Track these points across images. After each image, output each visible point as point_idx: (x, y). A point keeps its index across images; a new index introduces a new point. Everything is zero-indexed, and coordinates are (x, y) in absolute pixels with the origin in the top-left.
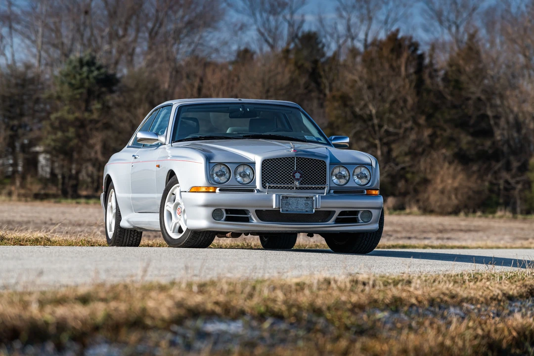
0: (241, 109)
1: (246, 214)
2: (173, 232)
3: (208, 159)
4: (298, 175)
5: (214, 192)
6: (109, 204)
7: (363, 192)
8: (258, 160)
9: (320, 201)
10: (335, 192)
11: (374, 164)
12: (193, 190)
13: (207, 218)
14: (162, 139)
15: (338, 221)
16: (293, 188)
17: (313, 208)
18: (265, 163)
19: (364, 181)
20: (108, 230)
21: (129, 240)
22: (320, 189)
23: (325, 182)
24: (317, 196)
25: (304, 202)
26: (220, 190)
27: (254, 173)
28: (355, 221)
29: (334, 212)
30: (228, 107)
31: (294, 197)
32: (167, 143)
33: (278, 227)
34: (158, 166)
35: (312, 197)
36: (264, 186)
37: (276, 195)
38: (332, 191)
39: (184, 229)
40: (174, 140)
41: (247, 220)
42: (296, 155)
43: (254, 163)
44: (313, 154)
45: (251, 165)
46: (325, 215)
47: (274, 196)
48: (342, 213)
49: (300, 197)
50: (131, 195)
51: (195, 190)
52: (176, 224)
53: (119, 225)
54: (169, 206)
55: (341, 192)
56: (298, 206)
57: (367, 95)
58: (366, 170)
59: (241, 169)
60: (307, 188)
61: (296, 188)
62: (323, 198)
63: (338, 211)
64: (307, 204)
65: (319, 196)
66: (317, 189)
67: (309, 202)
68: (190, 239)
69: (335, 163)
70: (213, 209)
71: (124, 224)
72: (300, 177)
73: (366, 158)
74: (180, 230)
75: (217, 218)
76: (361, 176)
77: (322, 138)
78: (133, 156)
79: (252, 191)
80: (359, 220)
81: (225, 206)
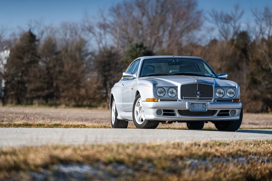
0: (174, 61)
1: (173, 112)
2: (139, 121)
3: (155, 85)
4: (198, 93)
5: (158, 101)
6: (113, 108)
7: (231, 101)
8: (179, 85)
9: (210, 106)
10: (217, 101)
11: (237, 87)
12: (147, 100)
13: (154, 114)
14: (135, 76)
15: (219, 115)
16: (196, 99)
17: (206, 109)
18: (182, 87)
19: (232, 95)
20: (112, 121)
21: (122, 125)
22: (210, 99)
23: (212, 96)
24: (208, 103)
25: (202, 106)
26: (160, 100)
27: (177, 92)
28: (228, 115)
29: (217, 111)
30: (168, 60)
31: (197, 103)
32: (137, 78)
33: (190, 118)
34: (132, 89)
35: (206, 103)
36: (182, 98)
37: (188, 102)
38: (216, 100)
39: (144, 120)
40: (140, 76)
41: (174, 115)
42: (198, 83)
43: (177, 87)
44: (206, 82)
45: (176, 88)
46: (212, 112)
47: (187, 103)
48: (221, 111)
49: (200, 103)
50: (121, 103)
51: (148, 100)
52: (140, 117)
53: (117, 118)
54: (137, 109)
55: (220, 101)
56: (199, 107)
58: (233, 90)
59: (171, 90)
60: (203, 99)
61: (198, 99)
62: (211, 104)
63: (219, 110)
64: (203, 107)
65: (209, 103)
66: (208, 99)
67: (204, 106)
68: (147, 124)
69: (217, 86)
70: (157, 109)
71: (119, 117)
72: (200, 93)
73: (233, 84)
74: (142, 120)
75: (159, 114)
76: (230, 93)
77: (213, 75)
78: (122, 84)
79: (176, 100)
80: (229, 115)
81: (162, 108)
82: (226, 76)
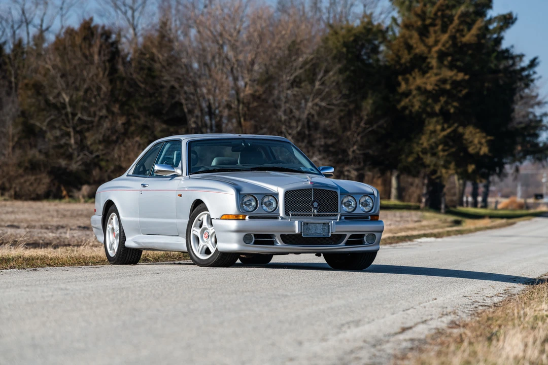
0: (243, 144)
1: (271, 238)
2: (200, 254)
3: (238, 191)
4: (316, 204)
5: (245, 219)
6: (109, 227)
7: (367, 218)
8: (281, 192)
9: (336, 227)
10: (345, 218)
11: (376, 194)
12: (224, 217)
13: (239, 242)
14: (178, 171)
15: (348, 243)
16: (311, 215)
17: (329, 233)
18: (287, 194)
19: (366, 209)
20: (109, 249)
21: (131, 257)
22: (333, 216)
23: (337, 210)
24: (332, 222)
25: (322, 227)
26: (249, 218)
27: (277, 203)
28: (361, 243)
29: (346, 235)
30: (230, 142)
31: (313, 223)
33: (298, 249)
35: (329, 223)
36: (287, 213)
37: (299, 222)
38: (343, 218)
39: (213, 250)
40: (192, 170)
41: (272, 243)
42: (313, 186)
43: (277, 194)
44: (326, 186)
45: (275, 195)
46: (337, 239)
47: (296, 223)
48: (352, 236)
49: (318, 223)
51: (226, 217)
52: (203, 246)
53: (124, 244)
54: (195, 231)
55: (351, 218)
56: (317, 231)
57: (60, 83)
58: (370, 199)
59: (266, 200)
60: (325, 215)
61: (314, 215)
62: (337, 223)
63: (349, 235)
64: (323, 229)
65: (334, 222)
66: (330, 216)
67: (325, 227)
68: (219, 259)
69: (345, 193)
70: (244, 234)
71: (130, 243)
72: (318, 206)
74: (207, 251)
75: (248, 242)
76: (365, 204)
77: (313, 169)
78: (142, 185)
79: (277, 218)
80: (365, 242)
81: (253, 232)
82: (332, 170)
